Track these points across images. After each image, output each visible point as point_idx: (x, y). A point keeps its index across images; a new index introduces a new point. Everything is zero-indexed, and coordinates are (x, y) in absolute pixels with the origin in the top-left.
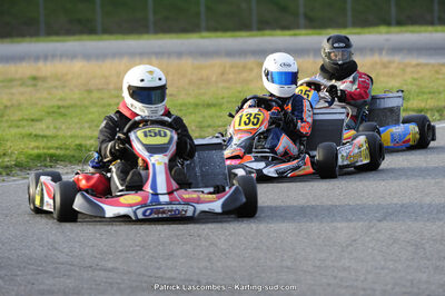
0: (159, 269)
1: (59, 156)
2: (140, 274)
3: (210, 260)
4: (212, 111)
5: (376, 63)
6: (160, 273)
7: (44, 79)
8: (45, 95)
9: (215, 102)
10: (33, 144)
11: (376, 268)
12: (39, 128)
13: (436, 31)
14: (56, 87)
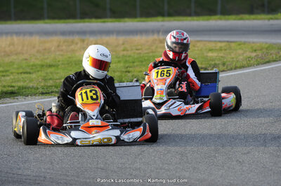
0: (19, 169)
2: (7, 172)
3: (51, 163)
4: (52, 69)
5: (156, 40)
6: (20, 172)
9: (54, 64)
11: (157, 169)
13: (194, 20)
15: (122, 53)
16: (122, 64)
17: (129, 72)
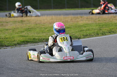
1: (29, 41)
3: (69, 68)
4: (69, 29)
5: (112, 16)
7: (24, 21)
8: (25, 25)
9: (69, 27)
10: (22, 38)
11: (113, 70)
12: (23, 34)
14: (28, 23)
15: (98, 22)
16: (98, 27)
17: (101, 30)
